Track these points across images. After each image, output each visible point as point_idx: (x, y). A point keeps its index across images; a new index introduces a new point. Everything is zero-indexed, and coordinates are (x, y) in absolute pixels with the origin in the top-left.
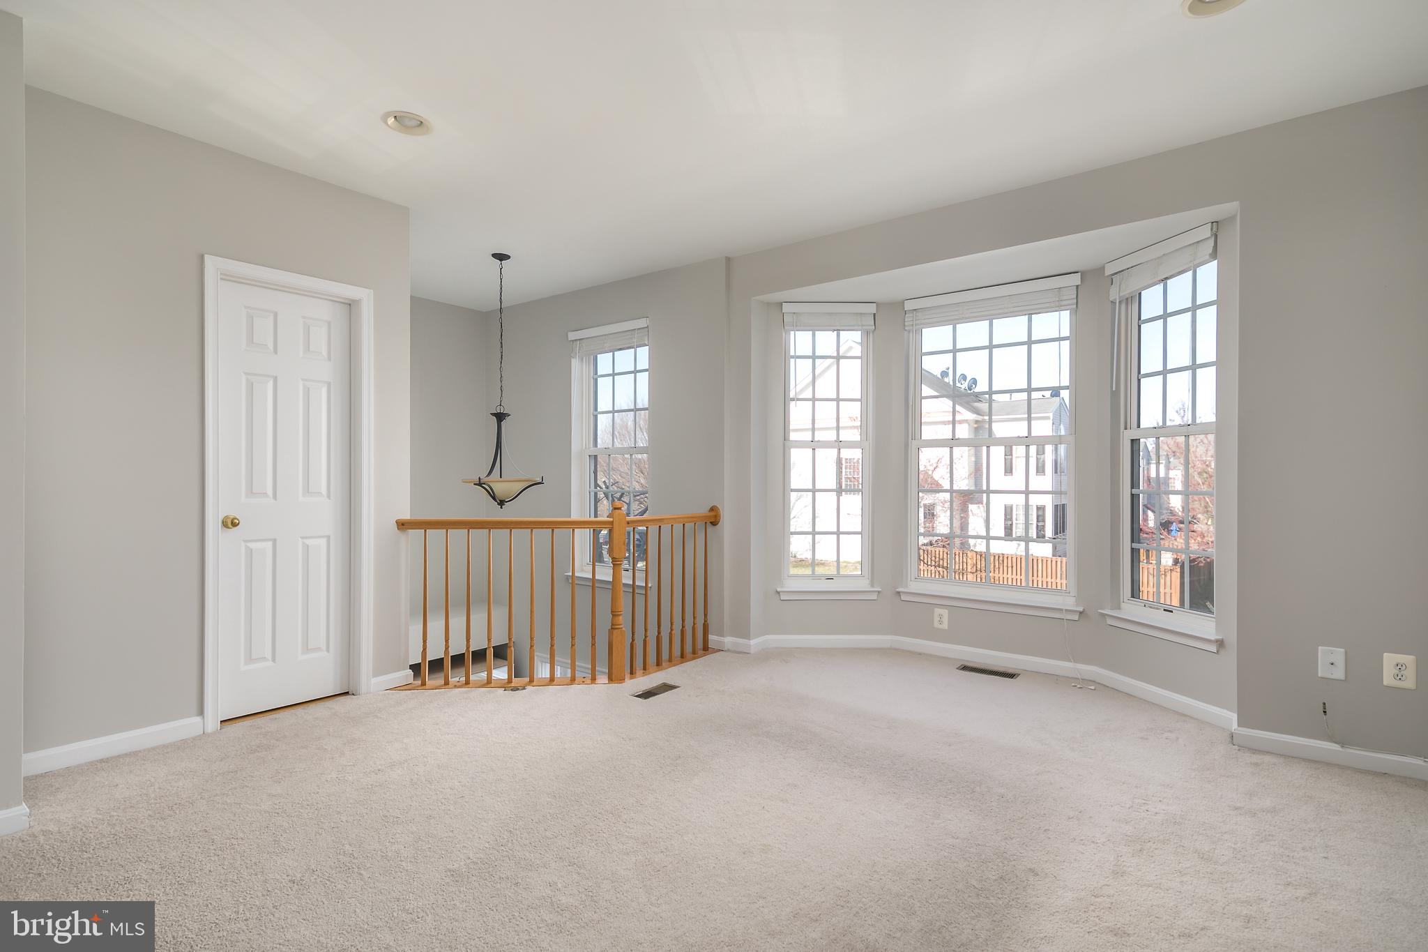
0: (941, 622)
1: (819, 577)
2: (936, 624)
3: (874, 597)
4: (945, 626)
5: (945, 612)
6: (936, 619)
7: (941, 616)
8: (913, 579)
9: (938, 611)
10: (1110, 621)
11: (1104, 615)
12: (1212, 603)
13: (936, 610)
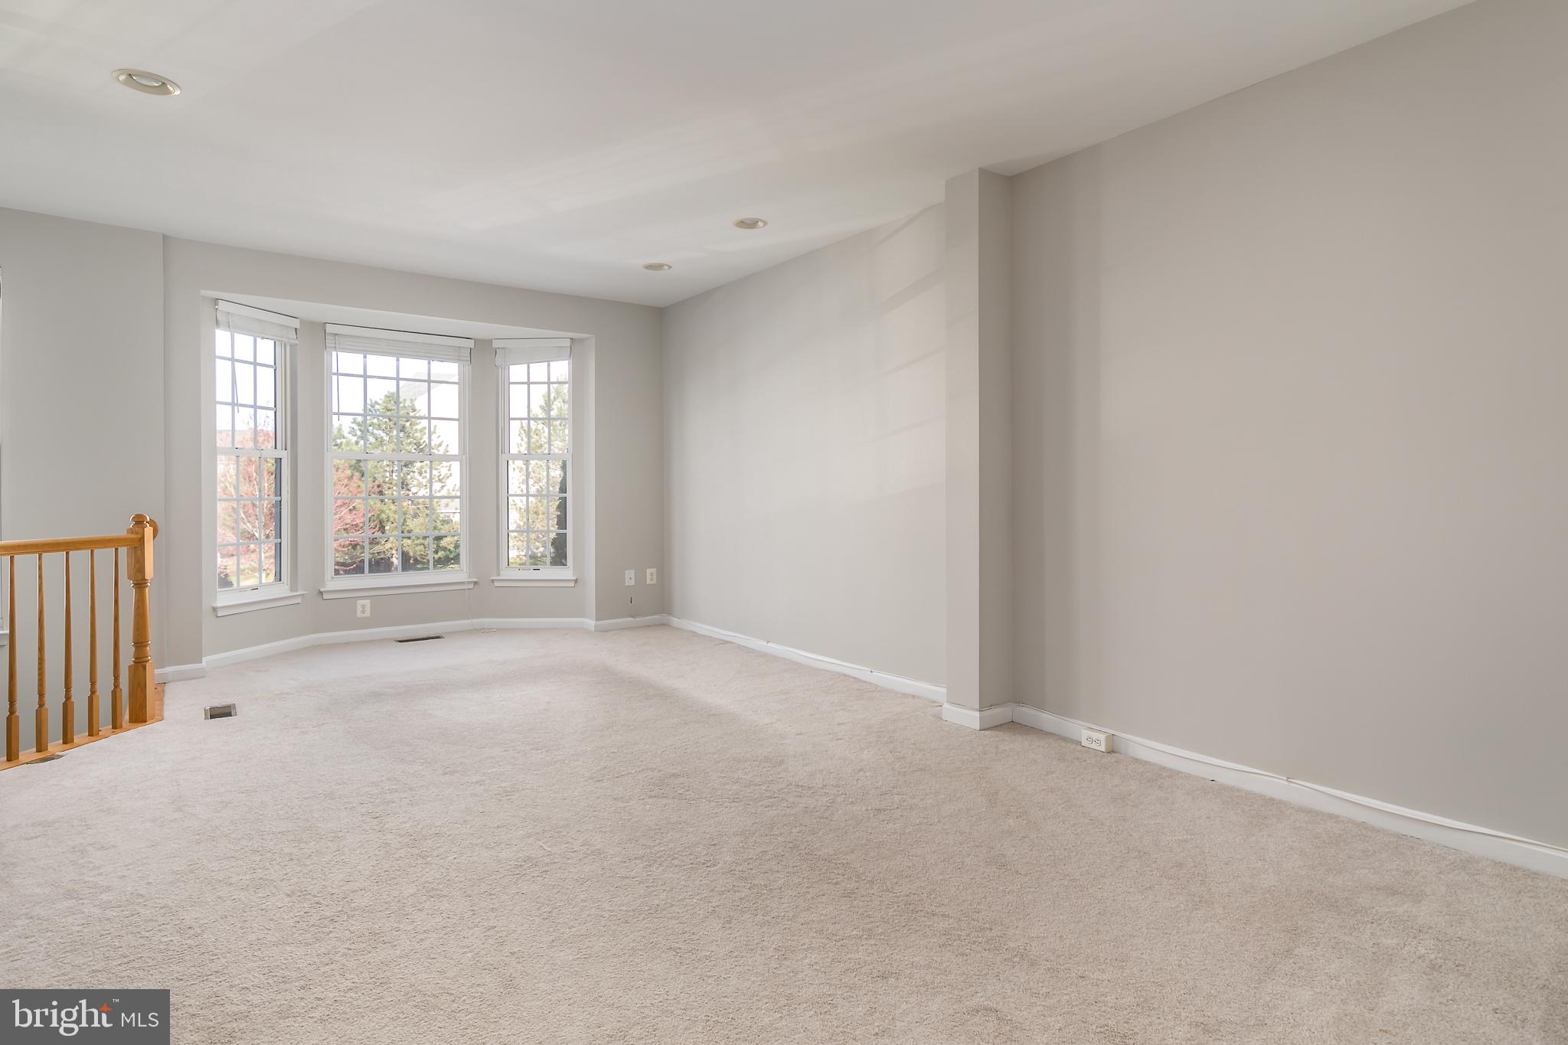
0: (363, 612)
1: (245, 589)
2: (359, 614)
3: (299, 600)
4: (368, 614)
5: (367, 602)
6: (359, 609)
7: (363, 606)
8: (330, 578)
9: (360, 602)
10: (497, 584)
11: (493, 581)
12: (566, 560)
13: (358, 601)
